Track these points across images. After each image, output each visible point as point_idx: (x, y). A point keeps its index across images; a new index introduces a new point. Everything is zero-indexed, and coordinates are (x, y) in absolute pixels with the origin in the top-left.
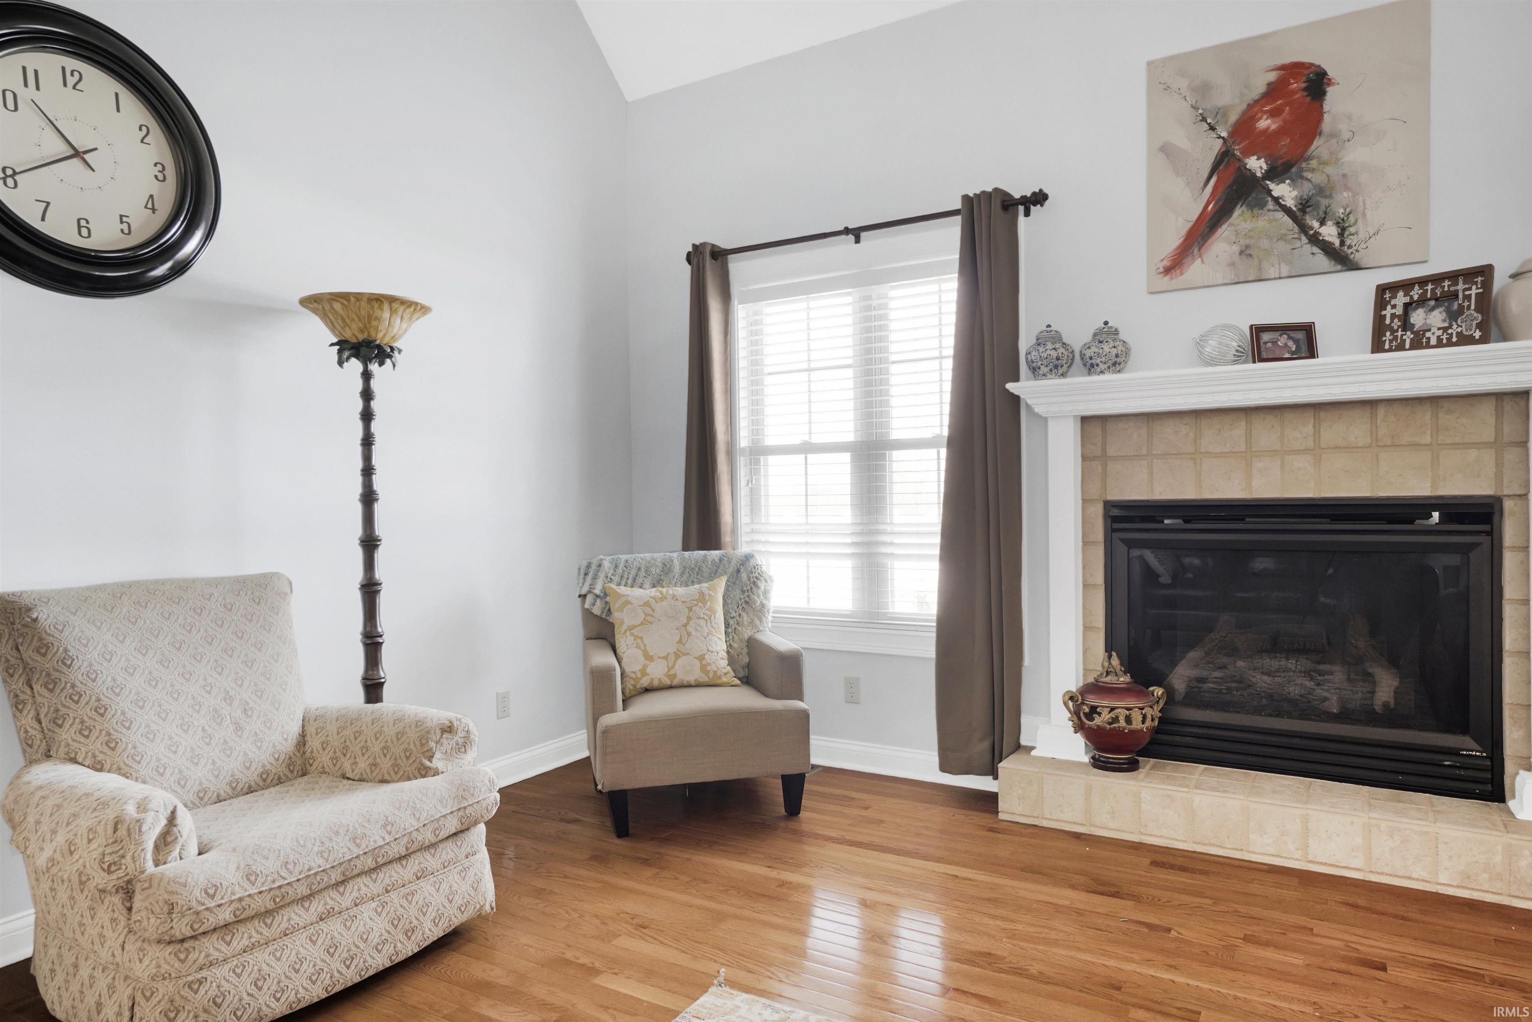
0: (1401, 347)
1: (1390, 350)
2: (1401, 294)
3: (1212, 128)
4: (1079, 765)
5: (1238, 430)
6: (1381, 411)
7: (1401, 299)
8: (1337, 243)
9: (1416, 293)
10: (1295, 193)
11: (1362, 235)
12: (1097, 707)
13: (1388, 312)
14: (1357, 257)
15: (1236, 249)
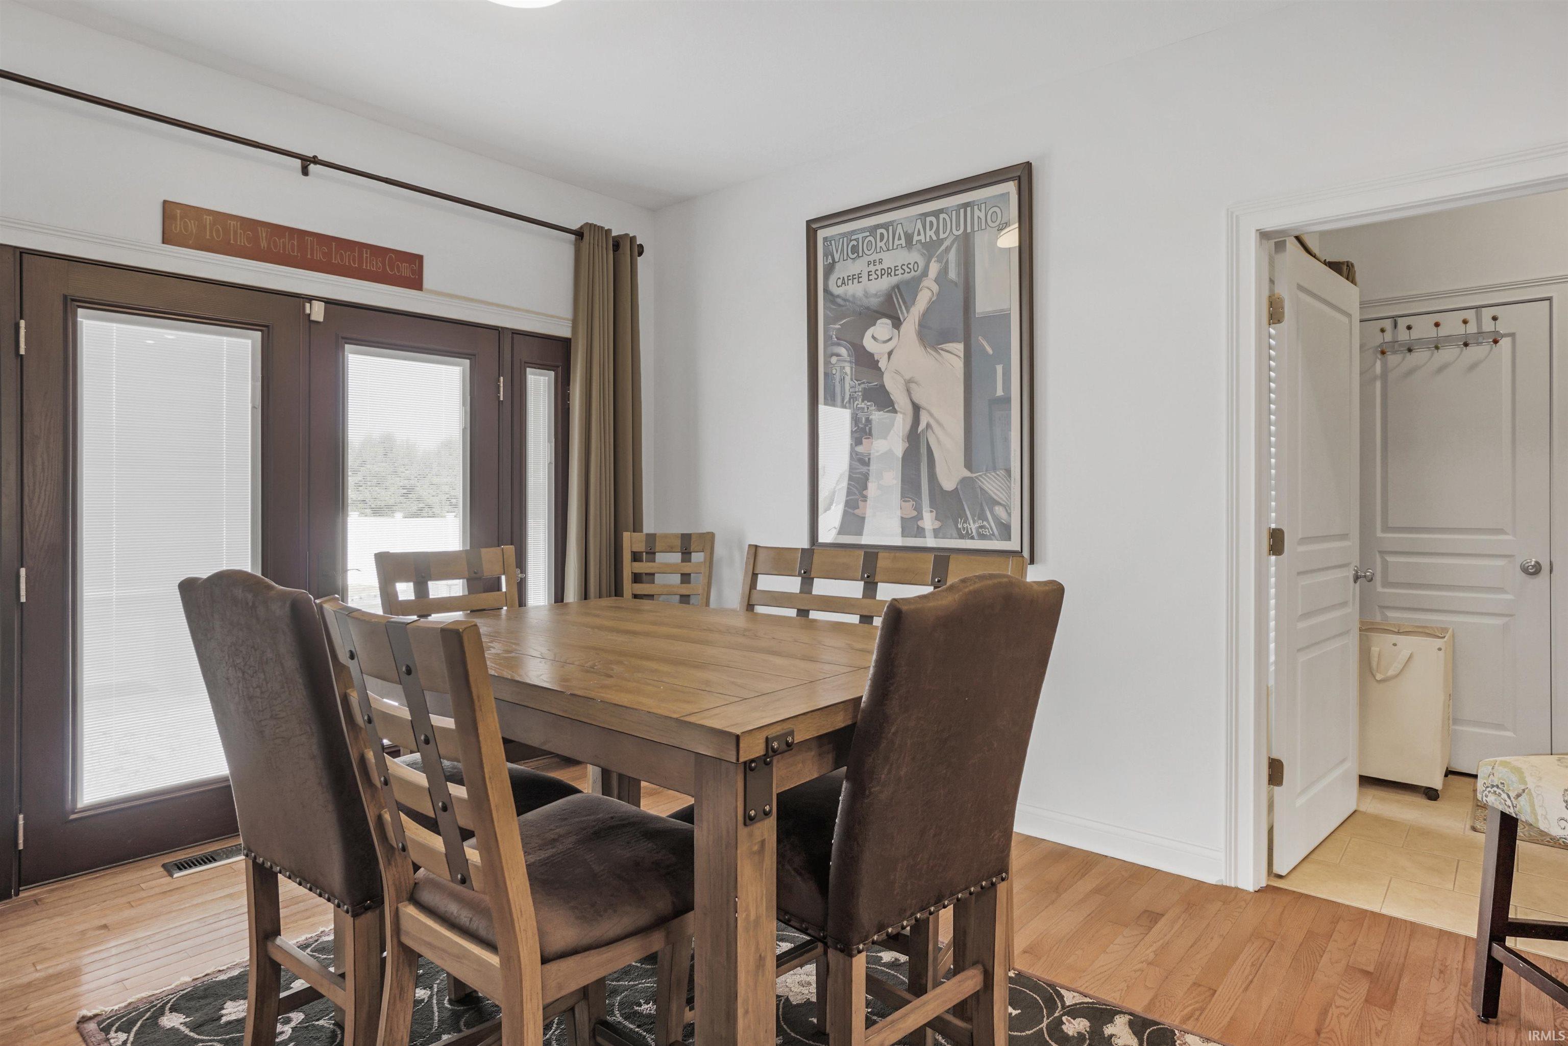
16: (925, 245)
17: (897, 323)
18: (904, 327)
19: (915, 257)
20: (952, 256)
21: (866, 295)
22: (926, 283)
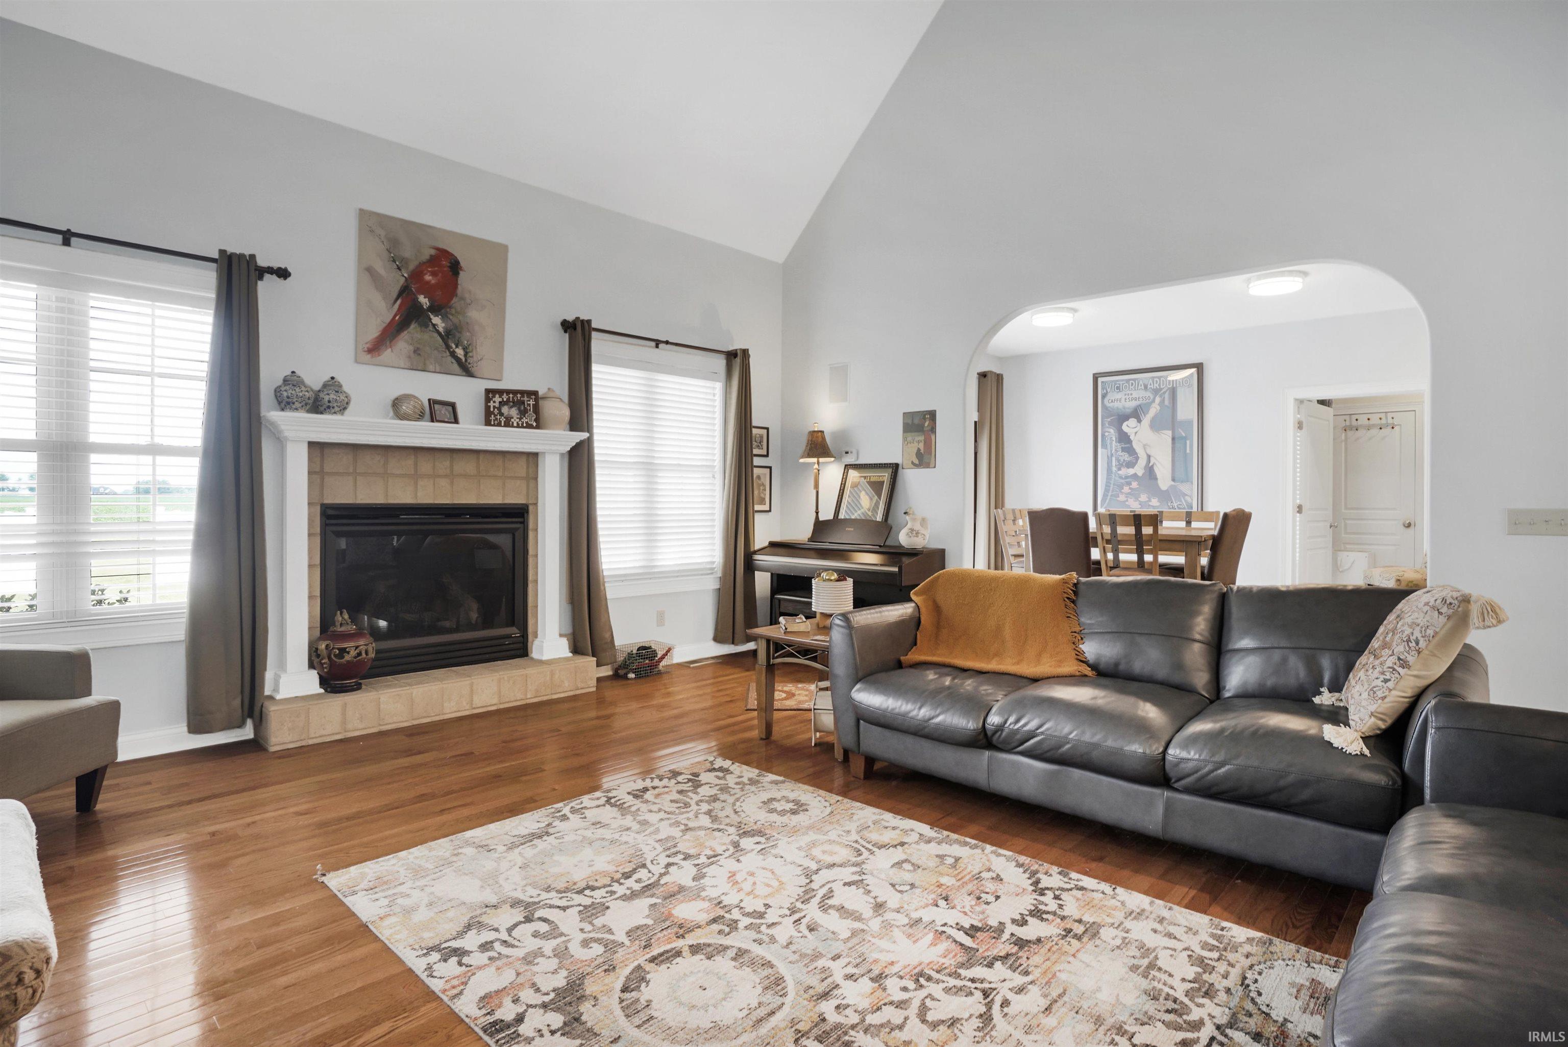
0: (499, 425)
1: (494, 425)
2: (497, 396)
3: (399, 268)
4: (318, 696)
5: (409, 462)
6: (482, 456)
7: (497, 399)
8: (464, 360)
9: (505, 397)
10: (443, 325)
11: (475, 359)
12: (346, 648)
13: (491, 404)
14: (474, 370)
15: (411, 348)
16: (1153, 390)
17: (1139, 421)
18: (1142, 423)
19: (1148, 394)
20: (1167, 396)
21: (1124, 408)
22: (1154, 405)
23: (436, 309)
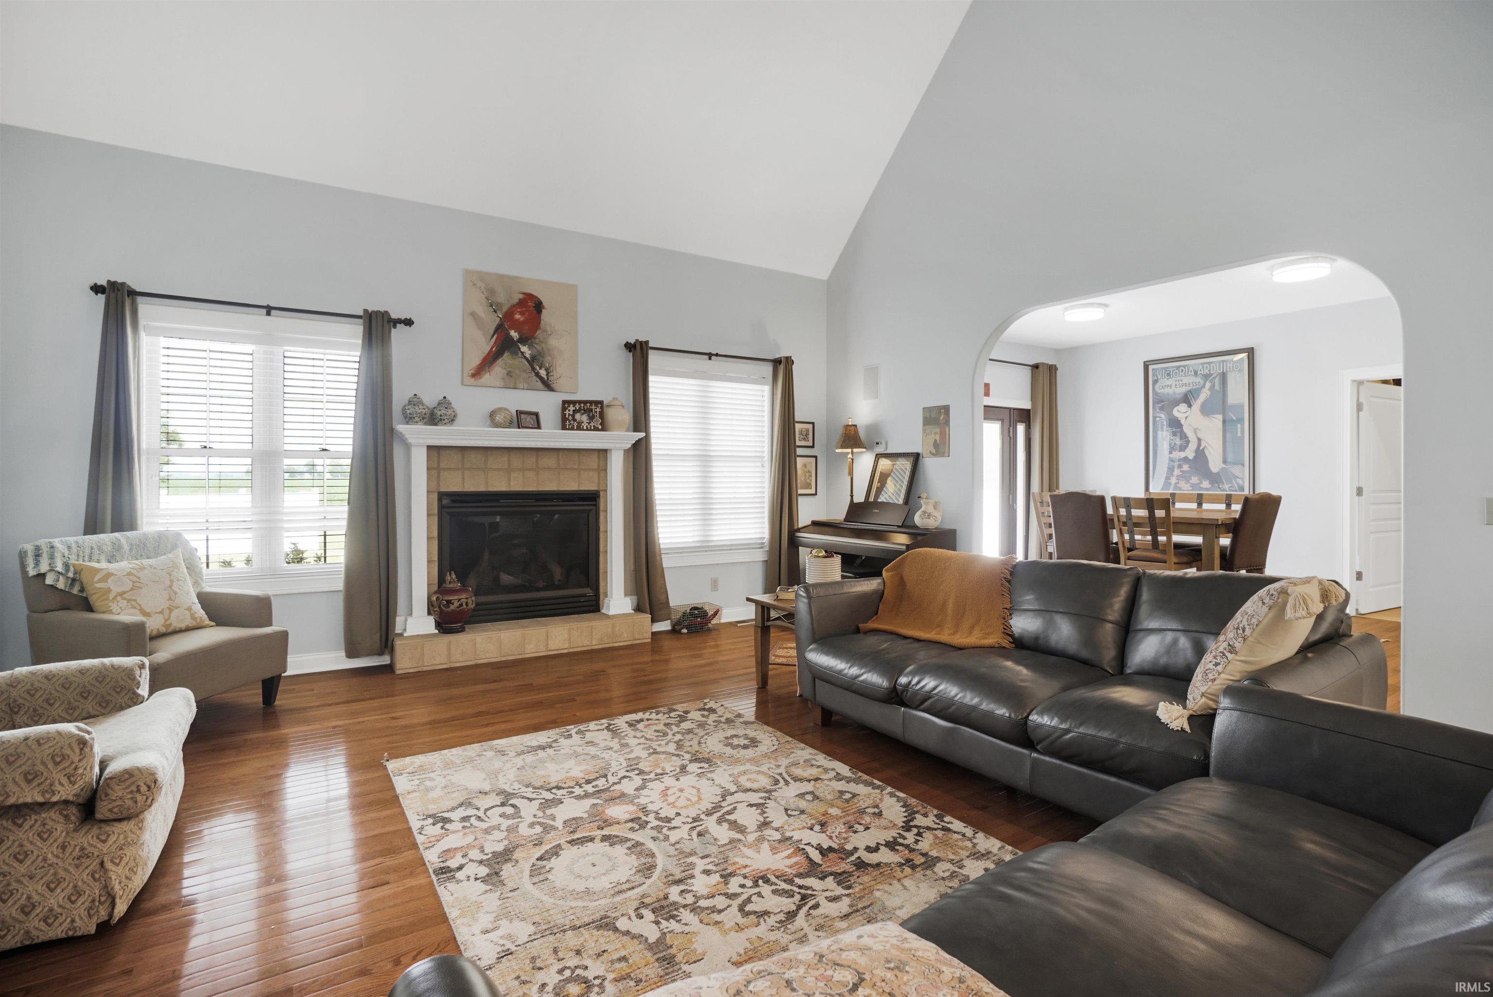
0: (572, 429)
1: (569, 429)
2: (572, 406)
3: (495, 311)
4: (434, 635)
5: (504, 459)
6: (561, 453)
7: (572, 408)
8: (546, 378)
9: (577, 406)
10: (530, 352)
11: (555, 377)
12: (451, 600)
13: (567, 412)
14: (553, 386)
15: (505, 371)
16: (1203, 375)
17: (1190, 406)
18: (1193, 408)
19: (1199, 380)
20: (1217, 381)
21: (1175, 393)
22: (1204, 390)
23: (523, 340)
